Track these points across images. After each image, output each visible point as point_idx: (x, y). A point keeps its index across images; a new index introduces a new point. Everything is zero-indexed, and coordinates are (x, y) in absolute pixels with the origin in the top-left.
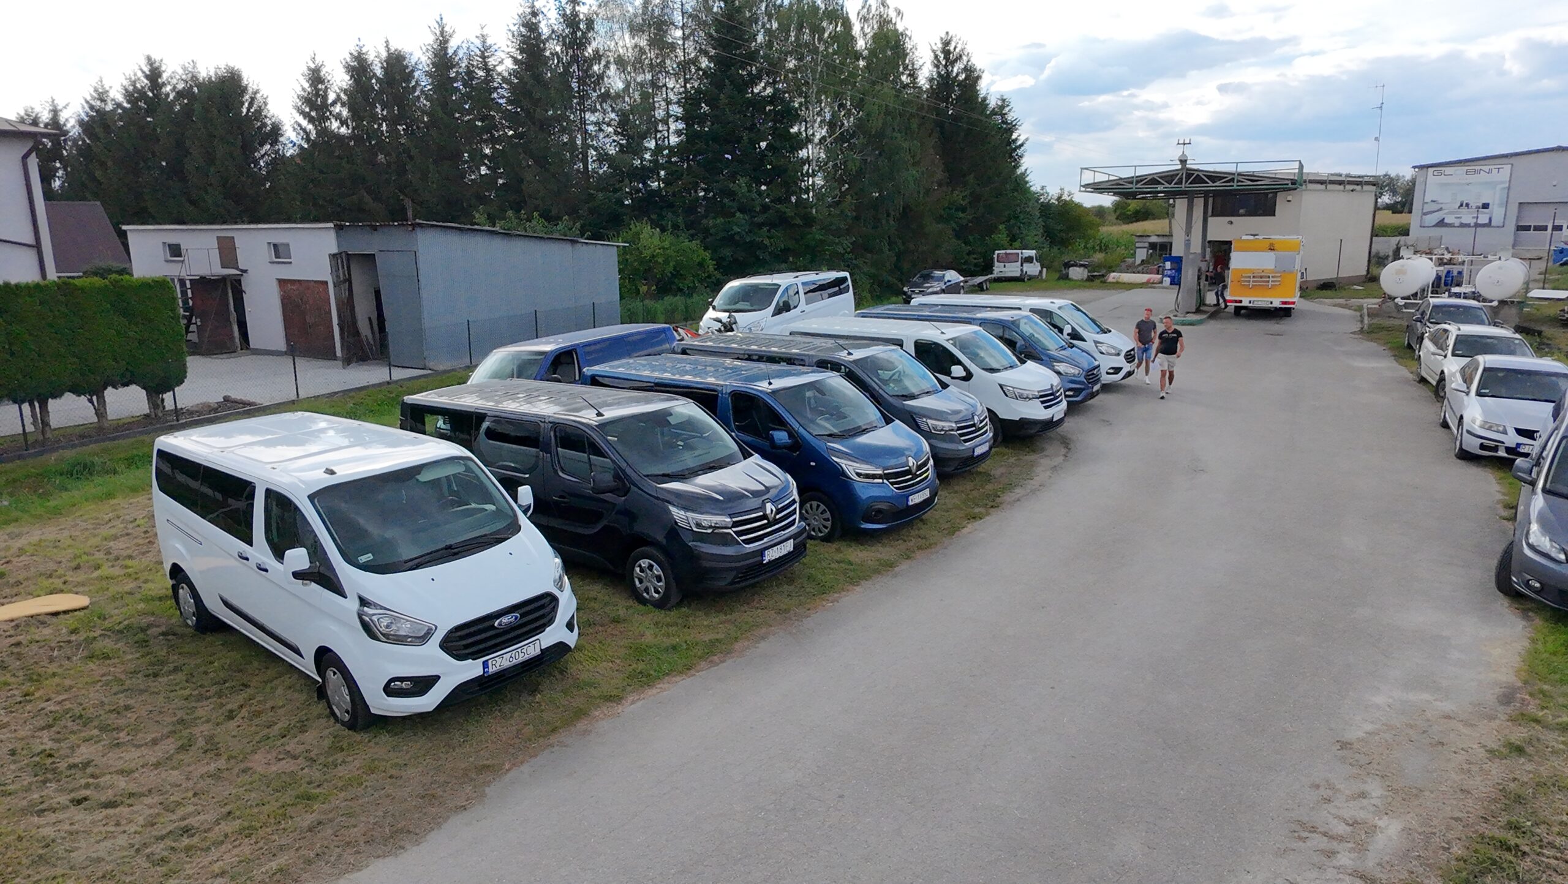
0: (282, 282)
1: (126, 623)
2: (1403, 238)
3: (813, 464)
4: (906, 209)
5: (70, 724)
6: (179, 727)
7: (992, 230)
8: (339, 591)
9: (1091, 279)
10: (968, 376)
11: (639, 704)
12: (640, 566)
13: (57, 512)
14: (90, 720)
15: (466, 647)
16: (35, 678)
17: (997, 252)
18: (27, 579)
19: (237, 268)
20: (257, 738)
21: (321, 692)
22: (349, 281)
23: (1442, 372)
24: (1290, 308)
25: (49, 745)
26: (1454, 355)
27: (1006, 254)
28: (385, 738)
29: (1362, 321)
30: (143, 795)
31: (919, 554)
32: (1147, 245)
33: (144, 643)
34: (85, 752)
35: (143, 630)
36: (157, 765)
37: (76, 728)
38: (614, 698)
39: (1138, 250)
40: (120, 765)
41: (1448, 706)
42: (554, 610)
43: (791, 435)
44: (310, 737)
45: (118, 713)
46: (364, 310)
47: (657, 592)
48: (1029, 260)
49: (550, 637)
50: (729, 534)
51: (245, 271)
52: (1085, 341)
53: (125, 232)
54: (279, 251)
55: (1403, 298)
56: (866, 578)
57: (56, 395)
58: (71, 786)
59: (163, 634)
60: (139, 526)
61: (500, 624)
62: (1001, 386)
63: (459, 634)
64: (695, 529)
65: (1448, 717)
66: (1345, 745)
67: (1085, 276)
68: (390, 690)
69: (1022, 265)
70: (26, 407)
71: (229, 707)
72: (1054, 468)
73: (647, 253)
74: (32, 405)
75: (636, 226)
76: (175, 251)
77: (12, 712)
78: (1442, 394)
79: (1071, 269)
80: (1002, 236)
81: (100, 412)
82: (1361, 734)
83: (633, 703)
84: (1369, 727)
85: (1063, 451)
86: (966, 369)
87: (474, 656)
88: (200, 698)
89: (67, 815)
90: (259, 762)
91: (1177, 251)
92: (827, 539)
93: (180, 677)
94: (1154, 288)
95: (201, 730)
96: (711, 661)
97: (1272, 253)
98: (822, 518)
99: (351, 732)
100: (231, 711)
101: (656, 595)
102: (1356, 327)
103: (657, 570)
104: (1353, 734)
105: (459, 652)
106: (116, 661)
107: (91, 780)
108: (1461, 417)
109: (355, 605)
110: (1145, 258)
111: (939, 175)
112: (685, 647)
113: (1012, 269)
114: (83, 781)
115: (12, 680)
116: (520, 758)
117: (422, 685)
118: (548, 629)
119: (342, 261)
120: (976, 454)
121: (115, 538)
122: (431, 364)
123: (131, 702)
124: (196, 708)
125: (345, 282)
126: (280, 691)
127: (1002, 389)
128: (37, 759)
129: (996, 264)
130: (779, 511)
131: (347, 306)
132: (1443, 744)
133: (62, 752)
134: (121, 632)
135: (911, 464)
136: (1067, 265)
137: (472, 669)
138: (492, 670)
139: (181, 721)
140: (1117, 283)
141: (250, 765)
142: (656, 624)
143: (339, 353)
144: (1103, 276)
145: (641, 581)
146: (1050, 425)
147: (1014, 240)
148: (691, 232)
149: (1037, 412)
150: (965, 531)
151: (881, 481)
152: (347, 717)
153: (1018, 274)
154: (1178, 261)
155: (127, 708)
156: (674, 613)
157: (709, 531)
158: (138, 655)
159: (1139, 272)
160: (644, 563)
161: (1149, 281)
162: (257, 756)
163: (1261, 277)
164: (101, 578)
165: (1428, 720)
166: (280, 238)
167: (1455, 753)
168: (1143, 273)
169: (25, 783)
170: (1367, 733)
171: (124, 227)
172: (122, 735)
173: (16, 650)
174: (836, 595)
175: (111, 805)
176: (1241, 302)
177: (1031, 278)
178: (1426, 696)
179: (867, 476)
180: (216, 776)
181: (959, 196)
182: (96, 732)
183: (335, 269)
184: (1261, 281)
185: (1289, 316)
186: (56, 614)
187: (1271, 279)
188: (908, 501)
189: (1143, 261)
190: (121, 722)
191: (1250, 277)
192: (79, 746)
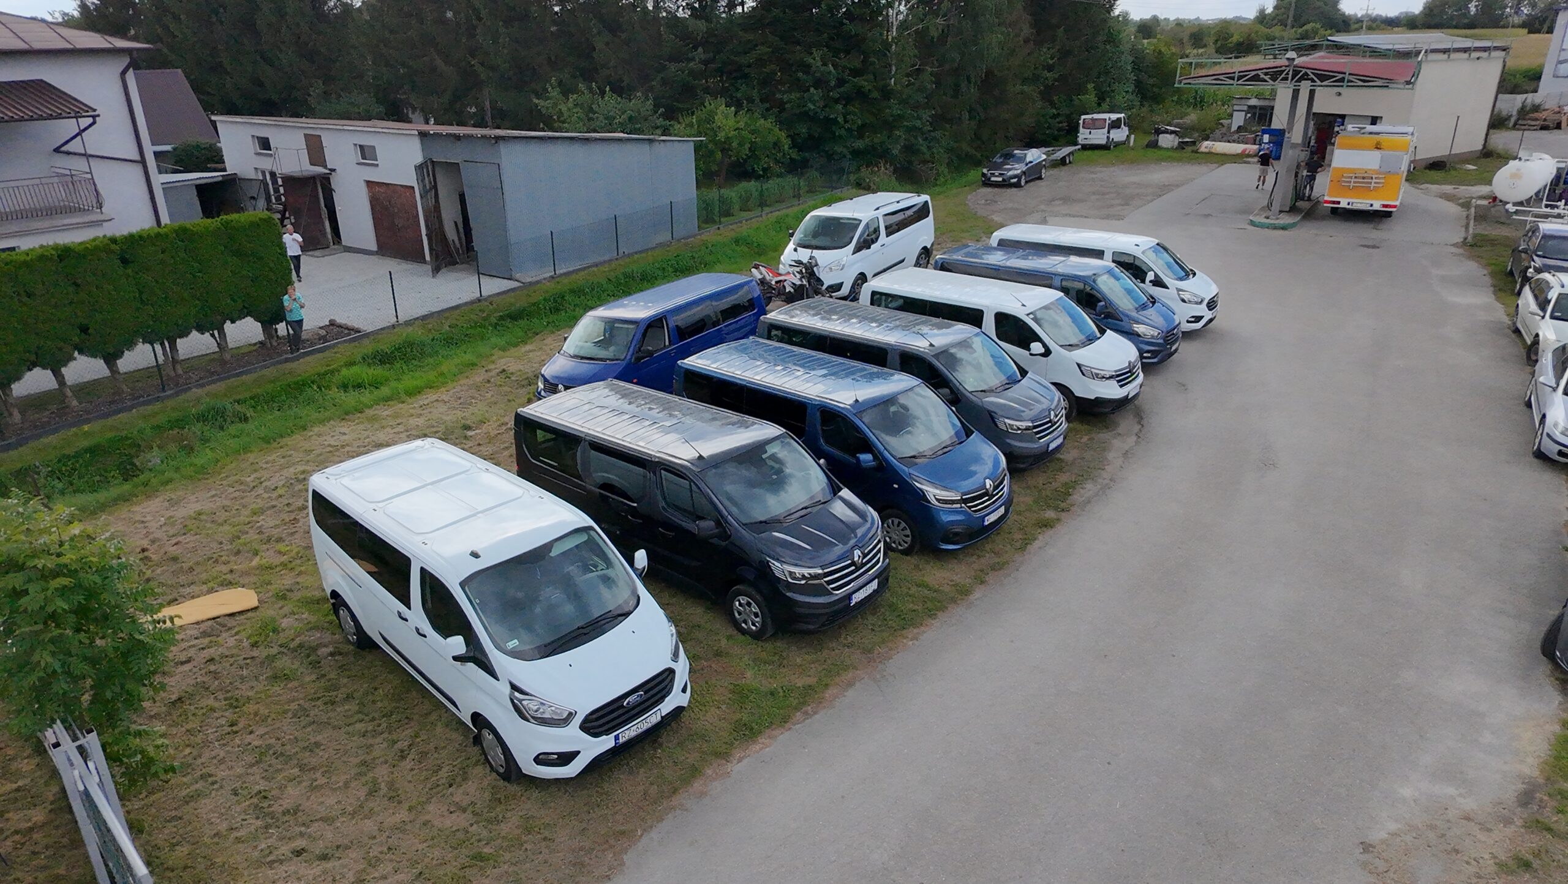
0: (369, 183)
1: (297, 641)
2: (1530, 95)
3: (896, 486)
4: (989, 73)
5: (274, 761)
6: (364, 769)
7: (1081, 90)
8: (492, 673)
9: (1182, 146)
10: (1047, 353)
11: (745, 761)
12: (739, 601)
13: (202, 473)
14: (290, 757)
15: (601, 726)
16: (234, 704)
17: (1083, 117)
18: (198, 563)
19: (325, 167)
20: (429, 786)
21: (477, 740)
22: (435, 187)
23: (1537, 335)
24: (1391, 212)
25: (262, 785)
26: (1553, 317)
27: (1092, 119)
28: (536, 794)
29: (1467, 227)
30: (347, 848)
31: (991, 578)
32: (1245, 108)
33: (315, 665)
34: (293, 794)
35: (314, 649)
36: (353, 814)
37: (279, 767)
38: (723, 755)
39: (1235, 113)
40: (322, 811)
41: (1469, 804)
42: (672, 680)
43: (875, 457)
44: (471, 787)
45: (311, 751)
46: (450, 215)
47: (754, 624)
48: (1116, 125)
49: (667, 706)
50: (822, 585)
51: (334, 170)
52: (1168, 288)
53: (215, 121)
54: (366, 153)
55: (1515, 204)
56: (943, 609)
57: (185, 334)
58: (288, 834)
59: (332, 654)
60: (281, 496)
61: (628, 704)
62: (1079, 365)
63: (594, 716)
64: (790, 580)
65: (1468, 819)
66: (1367, 847)
67: (1176, 144)
68: (540, 760)
69: (1109, 132)
70: (158, 347)
71: (399, 745)
72: (1126, 454)
73: (721, 136)
74: (162, 344)
75: (710, 104)
76: (265, 144)
77: (224, 745)
78: (1534, 358)
79: (1161, 136)
80: (1091, 98)
81: (222, 345)
82: (1383, 835)
83: (740, 760)
84: (1393, 827)
85: (1137, 427)
86: (1045, 345)
87: (607, 732)
88: (376, 733)
89: (293, 868)
90: (434, 811)
91: (1279, 121)
92: (906, 552)
93: (353, 707)
94: (1248, 163)
95: (382, 772)
96: (806, 713)
97: (1377, 153)
98: (902, 535)
99: (506, 784)
100: (402, 751)
101: (754, 628)
102: (1458, 238)
103: (755, 608)
104: (1377, 835)
105: (596, 731)
106: (295, 683)
107: (303, 829)
108: (1544, 416)
109: (507, 689)
110: (1242, 124)
111: (1026, 30)
112: (781, 694)
113: (1098, 137)
114: (297, 829)
115: (217, 705)
116: (649, 822)
117: (566, 758)
118: (667, 699)
119: (427, 169)
120: (1050, 449)
121: (262, 511)
122: (518, 276)
123: (319, 738)
124: (371, 745)
125: (432, 190)
126: (439, 729)
127: (1080, 368)
128: (255, 800)
129: (1081, 130)
130: (865, 556)
131: (434, 214)
132: (1457, 852)
133: (273, 793)
134: (294, 650)
135: (988, 486)
136: (1158, 132)
137: (607, 742)
138: (621, 740)
139: (364, 763)
140: (1210, 153)
141: (428, 817)
142: (754, 660)
143: (428, 258)
144: (1194, 143)
145: (740, 614)
146: (1125, 401)
147: (1103, 101)
148: (767, 105)
149: (1112, 391)
150: (1037, 544)
151: (959, 506)
152: (502, 770)
153: (1103, 142)
154: (1278, 136)
155: (317, 745)
156: (769, 646)
157: (803, 582)
158: (314, 677)
159: (1234, 141)
160: (744, 600)
161: (1244, 151)
162: (431, 808)
163: (1364, 178)
164: (260, 567)
165: (1448, 821)
166: (366, 141)
167: (1468, 863)
168: (1239, 142)
169: (252, 828)
170: (1389, 834)
171: (213, 118)
172: (318, 775)
173: (212, 668)
174: (915, 631)
175: (324, 857)
176: (1339, 203)
177: (1118, 145)
178: (1451, 791)
179: (946, 502)
180: (401, 828)
181: (1046, 54)
182: (296, 771)
183: (421, 179)
184: (1363, 181)
185: (1390, 216)
186: (232, 615)
187: (1374, 180)
188: (984, 521)
189: (1239, 127)
190: (314, 761)
191: (1351, 177)
192: (286, 787)
